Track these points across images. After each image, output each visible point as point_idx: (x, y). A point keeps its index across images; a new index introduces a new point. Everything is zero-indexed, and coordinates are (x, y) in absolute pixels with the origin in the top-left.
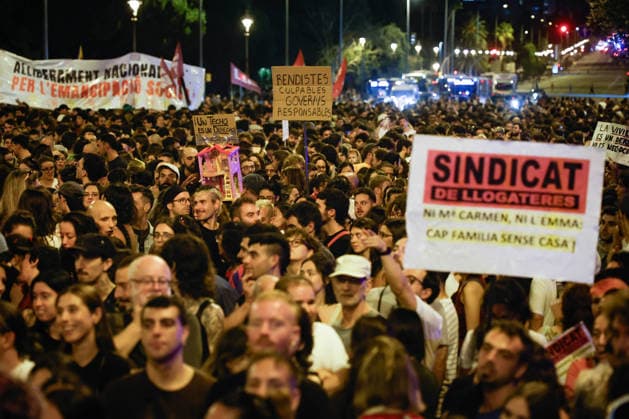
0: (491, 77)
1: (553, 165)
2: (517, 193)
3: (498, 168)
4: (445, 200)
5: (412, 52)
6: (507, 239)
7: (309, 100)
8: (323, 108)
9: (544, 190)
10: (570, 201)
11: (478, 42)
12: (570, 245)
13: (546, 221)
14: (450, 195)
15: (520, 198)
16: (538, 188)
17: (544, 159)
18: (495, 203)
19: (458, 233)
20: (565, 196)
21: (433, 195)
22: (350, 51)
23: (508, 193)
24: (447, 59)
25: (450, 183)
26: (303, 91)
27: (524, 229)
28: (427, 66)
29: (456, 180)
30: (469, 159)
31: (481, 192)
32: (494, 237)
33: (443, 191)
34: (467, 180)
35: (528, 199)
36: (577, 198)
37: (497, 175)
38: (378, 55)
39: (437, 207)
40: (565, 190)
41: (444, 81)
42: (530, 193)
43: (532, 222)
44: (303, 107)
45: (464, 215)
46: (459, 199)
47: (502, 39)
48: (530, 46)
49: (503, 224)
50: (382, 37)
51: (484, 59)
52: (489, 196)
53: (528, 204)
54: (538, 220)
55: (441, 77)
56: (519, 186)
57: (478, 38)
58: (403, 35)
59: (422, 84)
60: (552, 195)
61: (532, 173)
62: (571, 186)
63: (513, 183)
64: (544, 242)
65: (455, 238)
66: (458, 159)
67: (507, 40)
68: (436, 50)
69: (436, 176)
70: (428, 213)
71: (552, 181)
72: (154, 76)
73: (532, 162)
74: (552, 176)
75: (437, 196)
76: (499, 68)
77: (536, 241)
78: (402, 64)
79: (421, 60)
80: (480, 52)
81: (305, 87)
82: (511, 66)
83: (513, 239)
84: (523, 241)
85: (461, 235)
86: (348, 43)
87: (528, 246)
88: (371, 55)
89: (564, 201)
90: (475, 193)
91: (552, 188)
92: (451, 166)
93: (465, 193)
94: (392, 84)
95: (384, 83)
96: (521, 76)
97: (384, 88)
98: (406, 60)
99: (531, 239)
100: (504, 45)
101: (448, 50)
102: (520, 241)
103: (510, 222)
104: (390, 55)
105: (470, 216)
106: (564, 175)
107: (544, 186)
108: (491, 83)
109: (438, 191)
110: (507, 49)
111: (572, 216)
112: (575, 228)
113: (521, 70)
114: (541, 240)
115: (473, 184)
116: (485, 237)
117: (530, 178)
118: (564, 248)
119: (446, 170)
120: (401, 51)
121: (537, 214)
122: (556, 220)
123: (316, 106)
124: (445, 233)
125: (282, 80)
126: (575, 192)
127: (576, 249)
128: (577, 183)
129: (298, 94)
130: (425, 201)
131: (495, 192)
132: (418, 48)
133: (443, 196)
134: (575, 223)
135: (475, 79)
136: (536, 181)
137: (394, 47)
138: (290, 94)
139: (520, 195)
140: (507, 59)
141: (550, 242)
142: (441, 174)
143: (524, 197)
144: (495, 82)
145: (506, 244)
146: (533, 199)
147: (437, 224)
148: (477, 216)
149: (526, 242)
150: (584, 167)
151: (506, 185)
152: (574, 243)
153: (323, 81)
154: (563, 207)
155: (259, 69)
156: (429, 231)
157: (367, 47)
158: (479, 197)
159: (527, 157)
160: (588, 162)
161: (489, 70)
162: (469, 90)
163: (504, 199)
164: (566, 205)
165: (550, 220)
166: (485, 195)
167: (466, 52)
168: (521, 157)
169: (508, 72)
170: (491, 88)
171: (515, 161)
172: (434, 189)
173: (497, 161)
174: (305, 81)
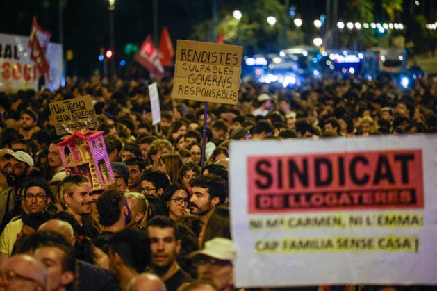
0: (377, 53)
1: (382, 158)
2: (349, 193)
3: (324, 168)
4: (272, 208)
5: (292, 26)
6: (343, 244)
7: (215, 80)
8: (229, 91)
9: (376, 187)
10: (406, 196)
11: (363, 14)
12: (413, 244)
13: (383, 221)
14: (276, 201)
15: (352, 199)
16: (369, 186)
17: (371, 153)
18: (325, 206)
19: (289, 243)
20: (400, 191)
21: (257, 204)
22: (224, 26)
23: (339, 194)
24: (329, 34)
25: (274, 189)
26: (208, 69)
27: (360, 232)
28: (307, 42)
29: (280, 185)
30: (292, 162)
31: (308, 196)
32: (329, 244)
33: (268, 199)
34: (292, 185)
35: (360, 199)
36: (413, 192)
37: (324, 176)
38: (254, 30)
39: (263, 217)
40: (399, 184)
41: (327, 58)
42: (362, 192)
43: (368, 222)
44: (207, 87)
45: (294, 223)
46: (286, 206)
47: (390, 11)
48: (421, 18)
49: (337, 228)
50: (259, 11)
51: (370, 34)
52: (318, 200)
53: (361, 204)
54: (374, 221)
55: (324, 53)
56: (349, 185)
57: (363, 10)
58: (281, 7)
59: (302, 61)
60: (387, 191)
61: (361, 170)
62: (405, 179)
63: (342, 182)
64: (384, 243)
65: (288, 249)
66: (280, 163)
67: (395, 11)
68: (318, 24)
69: (258, 184)
70: (255, 225)
71: (383, 177)
72: (10, 56)
73: (360, 158)
74: (384, 170)
75: (262, 204)
76: (386, 43)
77: (375, 243)
78: (280, 41)
79: (301, 35)
80: (366, 26)
81: (211, 66)
82: (400, 41)
83: (349, 243)
84: (361, 245)
85: (293, 245)
86: (222, 17)
87: (366, 250)
88: (247, 30)
89: (399, 197)
90: (303, 198)
91: (384, 184)
92: (273, 171)
93: (292, 199)
94: (270, 61)
95: (261, 61)
96: (411, 51)
97: (260, 66)
98: (284, 35)
99: (370, 242)
100: (392, 17)
101: (330, 23)
102: (357, 245)
103: (344, 226)
104: (267, 30)
105: (300, 223)
106: (396, 169)
107: (376, 182)
108: (378, 59)
109: (262, 199)
110: (397, 21)
111: (410, 212)
112: (415, 226)
113: (411, 45)
114: (380, 241)
115: (299, 188)
116: (320, 245)
117: (360, 175)
118: (406, 249)
119: (268, 176)
120: (280, 26)
121: (373, 214)
122: (394, 218)
123: (221, 87)
124: (275, 245)
125: (186, 55)
126: (410, 185)
127: (421, 247)
128: (412, 175)
129: (203, 73)
130: (250, 211)
131: (324, 194)
132: (298, 22)
133: (268, 205)
134: (415, 220)
135: (361, 56)
136: (366, 178)
137: (272, 21)
138: (194, 72)
139: (352, 195)
140: (395, 33)
141: (390, 243)
142: (264, 181)
143: (356, 196)
144: (383, 58)
145: (343, 249)
146: (366, 197)
147: (265, 235)
148: (308, 222)
149: (364, 246)
150: (417, 158)
151: (334, 186)
152: (417, 242)
153: (232, 61)
154: (399, 203)
155: (125, 44)
156: (258, 244)
157: (242, 21)
158: (307, 202)
159: (353, 153)
160: (420, 152)
161: (376, 45)
162: (354, 68)
163: (335, 201)
164: (402, 200)
165: (387, 219)
166: (313, 199)
167: (350, 25)
168: (347, 154)
169: (396, 47)
170: (377, 65)
171: (341, 159)
172: (258, 198)
173: (321, 160)
174: (212, 59)
